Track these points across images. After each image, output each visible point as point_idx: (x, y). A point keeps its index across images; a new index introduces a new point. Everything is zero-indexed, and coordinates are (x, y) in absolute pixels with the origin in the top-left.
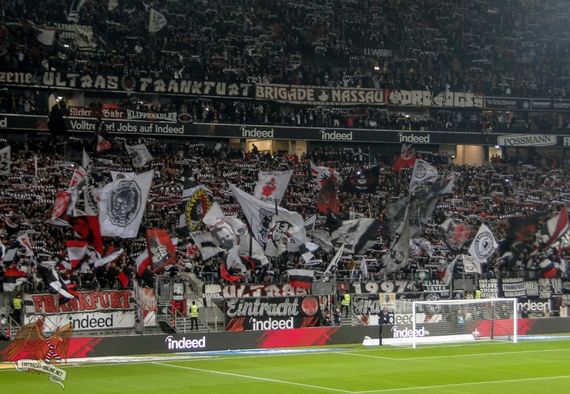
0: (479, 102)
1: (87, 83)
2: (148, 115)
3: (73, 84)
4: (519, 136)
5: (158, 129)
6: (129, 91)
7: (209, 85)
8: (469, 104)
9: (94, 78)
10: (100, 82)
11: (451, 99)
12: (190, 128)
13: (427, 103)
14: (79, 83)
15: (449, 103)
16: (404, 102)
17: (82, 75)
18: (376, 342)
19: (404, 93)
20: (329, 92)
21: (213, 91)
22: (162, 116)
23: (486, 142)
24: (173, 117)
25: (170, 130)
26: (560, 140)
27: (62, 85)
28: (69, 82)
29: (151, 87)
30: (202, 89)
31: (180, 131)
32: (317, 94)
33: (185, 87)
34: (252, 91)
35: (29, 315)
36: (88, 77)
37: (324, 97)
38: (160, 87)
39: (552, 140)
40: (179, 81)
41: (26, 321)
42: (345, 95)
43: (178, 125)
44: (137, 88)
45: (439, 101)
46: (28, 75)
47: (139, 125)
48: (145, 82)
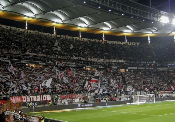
0: (124, 62)
1: (59, 57)
2: (70, 63)
3: (57, 57)
4: (131, 67)
5: (72, 65)
6: (66, 59)
7: (80, 58)
8: (122, 62)
9: (60, 56)
10: (61, 57)
11: (120, 61)
12: (77, 65)
13: (116, 62)
14: (58, 57)
15: (119, 62)
16: (112, 62)
17: (58, 55)
18: (129, 104)
19: (112, 60)
20: (100, 60)
21: (81, 59)
22: (73, 63)
23: (125, 69)
24: (74, 63)
25: (73, 66)
26: (138, 68)
27: (55, 57)
28: (56, 57)
29: (70, 58)
30: (79, 59)
31: (75, 66)
32: (98, 60)
33: (76, 58)
34: (87, 59)
35: (59, 99)
36: (59, 56)
37: (99, 60)
38: (72, 58)
39: (136, 68)
40: (75, 57)
41: (59, 101)
42: (102, 60)
43: (75, 65)
44: (68, 58)
45: (118, 61)
46: (49, 55)
47: (68, 65)
48: (69, 57)
